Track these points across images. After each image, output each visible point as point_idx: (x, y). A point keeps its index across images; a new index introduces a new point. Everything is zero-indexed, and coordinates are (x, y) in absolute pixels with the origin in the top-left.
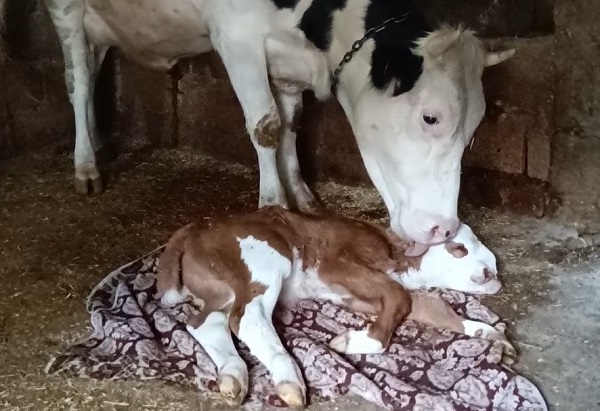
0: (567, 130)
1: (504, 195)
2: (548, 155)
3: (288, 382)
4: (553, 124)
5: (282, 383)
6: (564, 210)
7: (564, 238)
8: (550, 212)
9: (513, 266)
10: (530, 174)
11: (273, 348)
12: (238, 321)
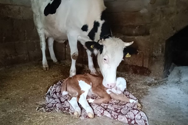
0: (152, 57)
1: (138, 71)
2: (148, 62)
3: (90, 113)
5: (88, 113)
6: (151, 74)
7: (151, 81)
8: (148, 75)
9: (140, 87)
10: (144, 66)
11: (86, 105)
12: (79, 99)
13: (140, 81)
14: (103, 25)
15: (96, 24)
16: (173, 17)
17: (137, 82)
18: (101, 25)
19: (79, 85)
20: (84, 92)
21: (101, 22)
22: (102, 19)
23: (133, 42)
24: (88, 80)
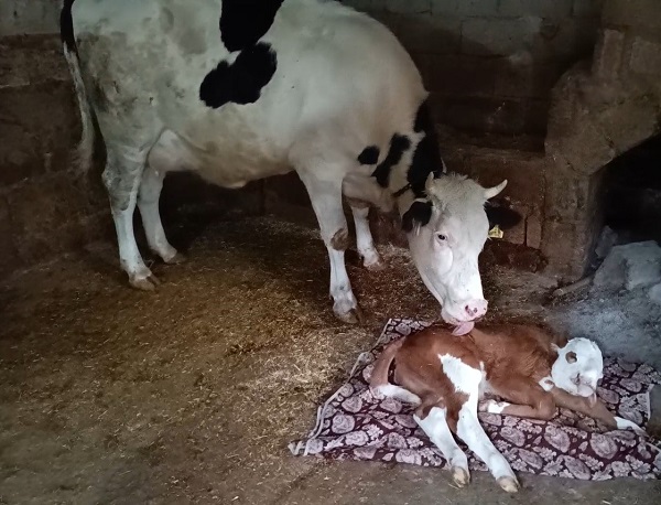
0: (552, 218)
1: (511, 257)
2: (539, 233)
3: (505, 477)
4: (543, 214)
5: (501, 478)
6: (549, 267)
7: (549, 286)
8: (540, 268)
9: (521, 311)
10: (528, 244)
11: (485, 446)
12: (455, 424)
13: (520, 291)
14: (420, 145)
15: (399, 143)
16: (609, 113)
17: (510, 295)
18: (413, 147)
19: (445, 370)
20: (466, 397)
21: (416, 139)
22: (417, 129)
23: (506, 182)
24: (471, 352)
